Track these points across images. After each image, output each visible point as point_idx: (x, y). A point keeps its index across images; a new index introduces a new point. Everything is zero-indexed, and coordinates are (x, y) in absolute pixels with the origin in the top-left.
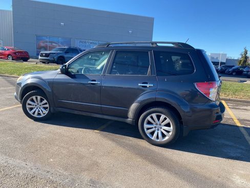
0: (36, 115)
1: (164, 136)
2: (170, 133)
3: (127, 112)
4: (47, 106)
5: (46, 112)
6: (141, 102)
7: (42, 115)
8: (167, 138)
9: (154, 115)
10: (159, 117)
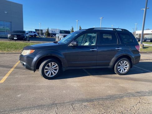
0: (50, 76)
1: (125, 70)
2: (127, 68)
3: (110, 62)
4: (58, 68)
5: (56, 72)
6: (116, 57)
7: (54, 75)
8: (126, 70)
9: (122, 62)
10: (123, 62)
